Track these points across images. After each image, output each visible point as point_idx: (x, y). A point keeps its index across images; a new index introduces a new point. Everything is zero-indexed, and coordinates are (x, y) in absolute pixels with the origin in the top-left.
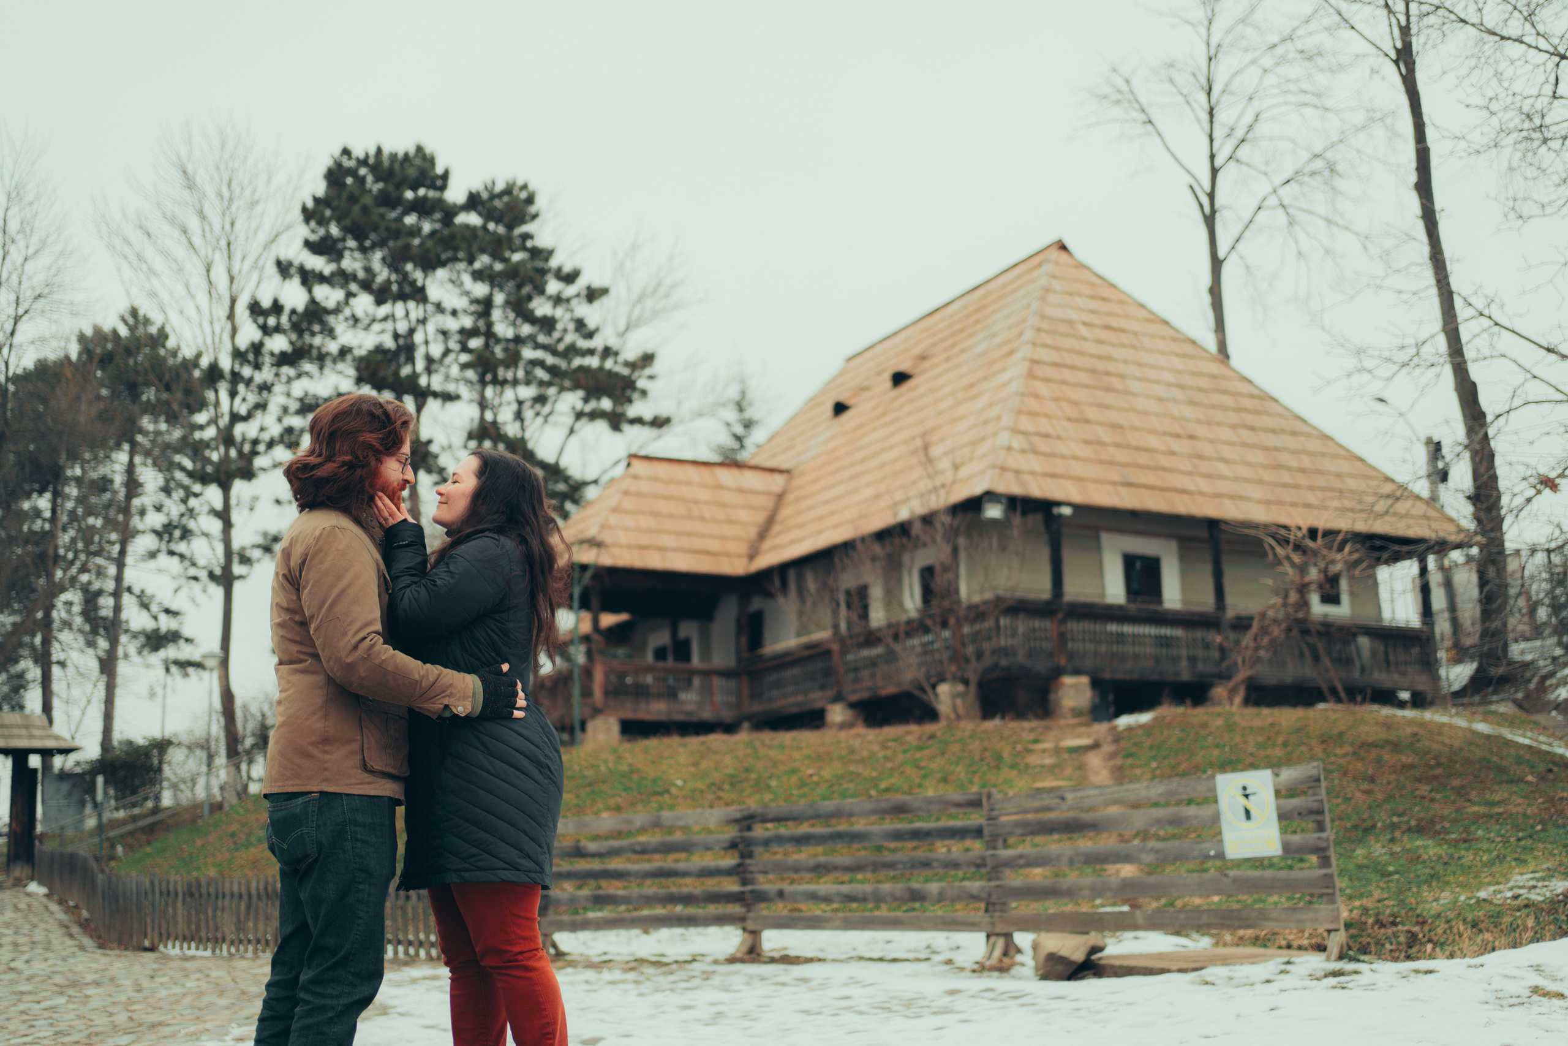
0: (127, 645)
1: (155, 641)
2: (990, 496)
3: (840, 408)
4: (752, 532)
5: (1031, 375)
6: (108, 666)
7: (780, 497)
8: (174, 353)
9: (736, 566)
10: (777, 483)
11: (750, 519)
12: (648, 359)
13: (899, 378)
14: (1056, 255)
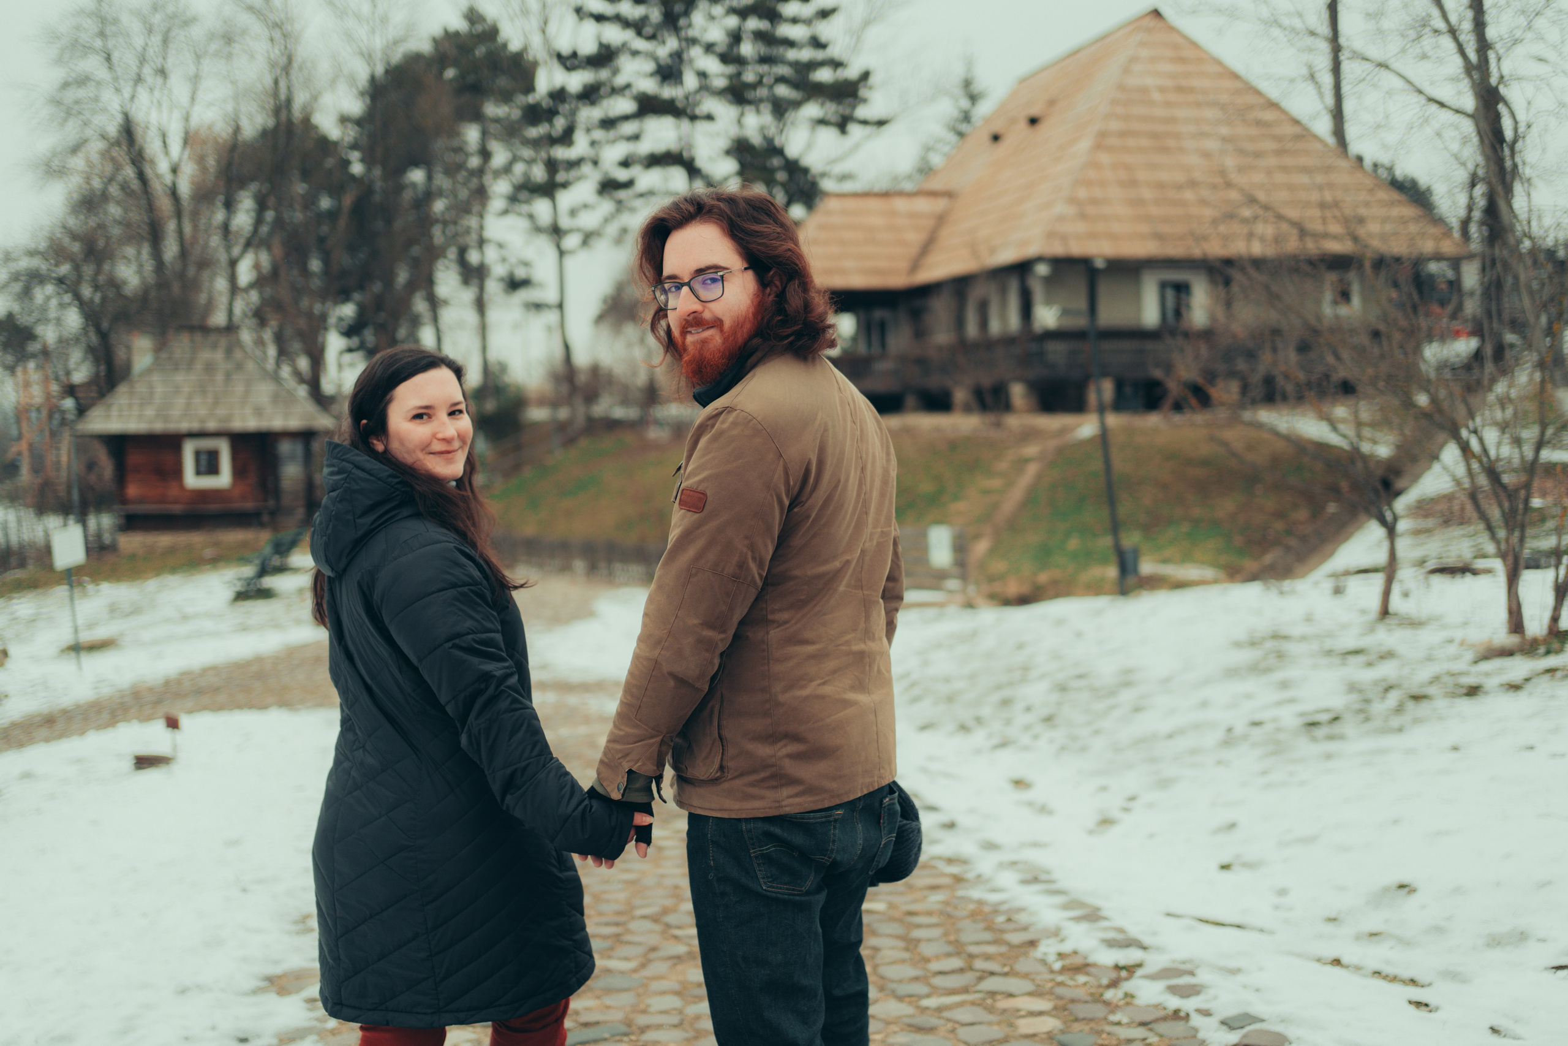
0: (493, 287)
1: (514, 284)
2: (1040, 259)
3: (996, 138)
4: (914, 251)
5: (1098, 147)
6: (480, 305)
7: (941, 219)
8: (505, 46)
9: (898, 280)
10: (941, 204)
11: (915, 238)
12: (865, 76)
13: (1033, 121)
14: (1152, 22)
